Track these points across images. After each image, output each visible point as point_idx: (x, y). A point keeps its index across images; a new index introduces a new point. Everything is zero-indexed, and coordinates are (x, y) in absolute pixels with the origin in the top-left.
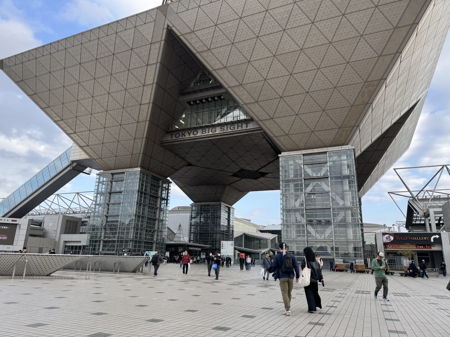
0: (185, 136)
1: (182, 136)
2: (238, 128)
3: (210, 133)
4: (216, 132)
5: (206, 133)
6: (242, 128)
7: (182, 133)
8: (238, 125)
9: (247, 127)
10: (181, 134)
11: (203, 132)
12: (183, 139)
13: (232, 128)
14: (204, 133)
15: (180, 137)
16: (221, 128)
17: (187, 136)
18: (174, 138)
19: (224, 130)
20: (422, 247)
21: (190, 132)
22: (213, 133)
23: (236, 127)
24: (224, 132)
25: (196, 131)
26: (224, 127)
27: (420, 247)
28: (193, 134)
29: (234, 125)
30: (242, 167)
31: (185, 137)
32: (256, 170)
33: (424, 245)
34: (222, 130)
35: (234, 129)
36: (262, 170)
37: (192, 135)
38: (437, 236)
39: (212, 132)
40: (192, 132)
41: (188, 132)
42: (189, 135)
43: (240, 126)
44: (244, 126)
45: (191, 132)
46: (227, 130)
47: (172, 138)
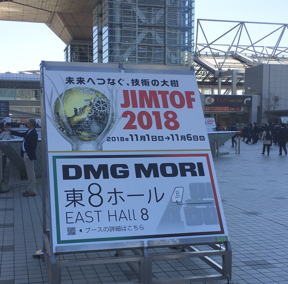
20: (234, 109)
27: (232, 109)
33: (236, 108)
38: (250, 99)
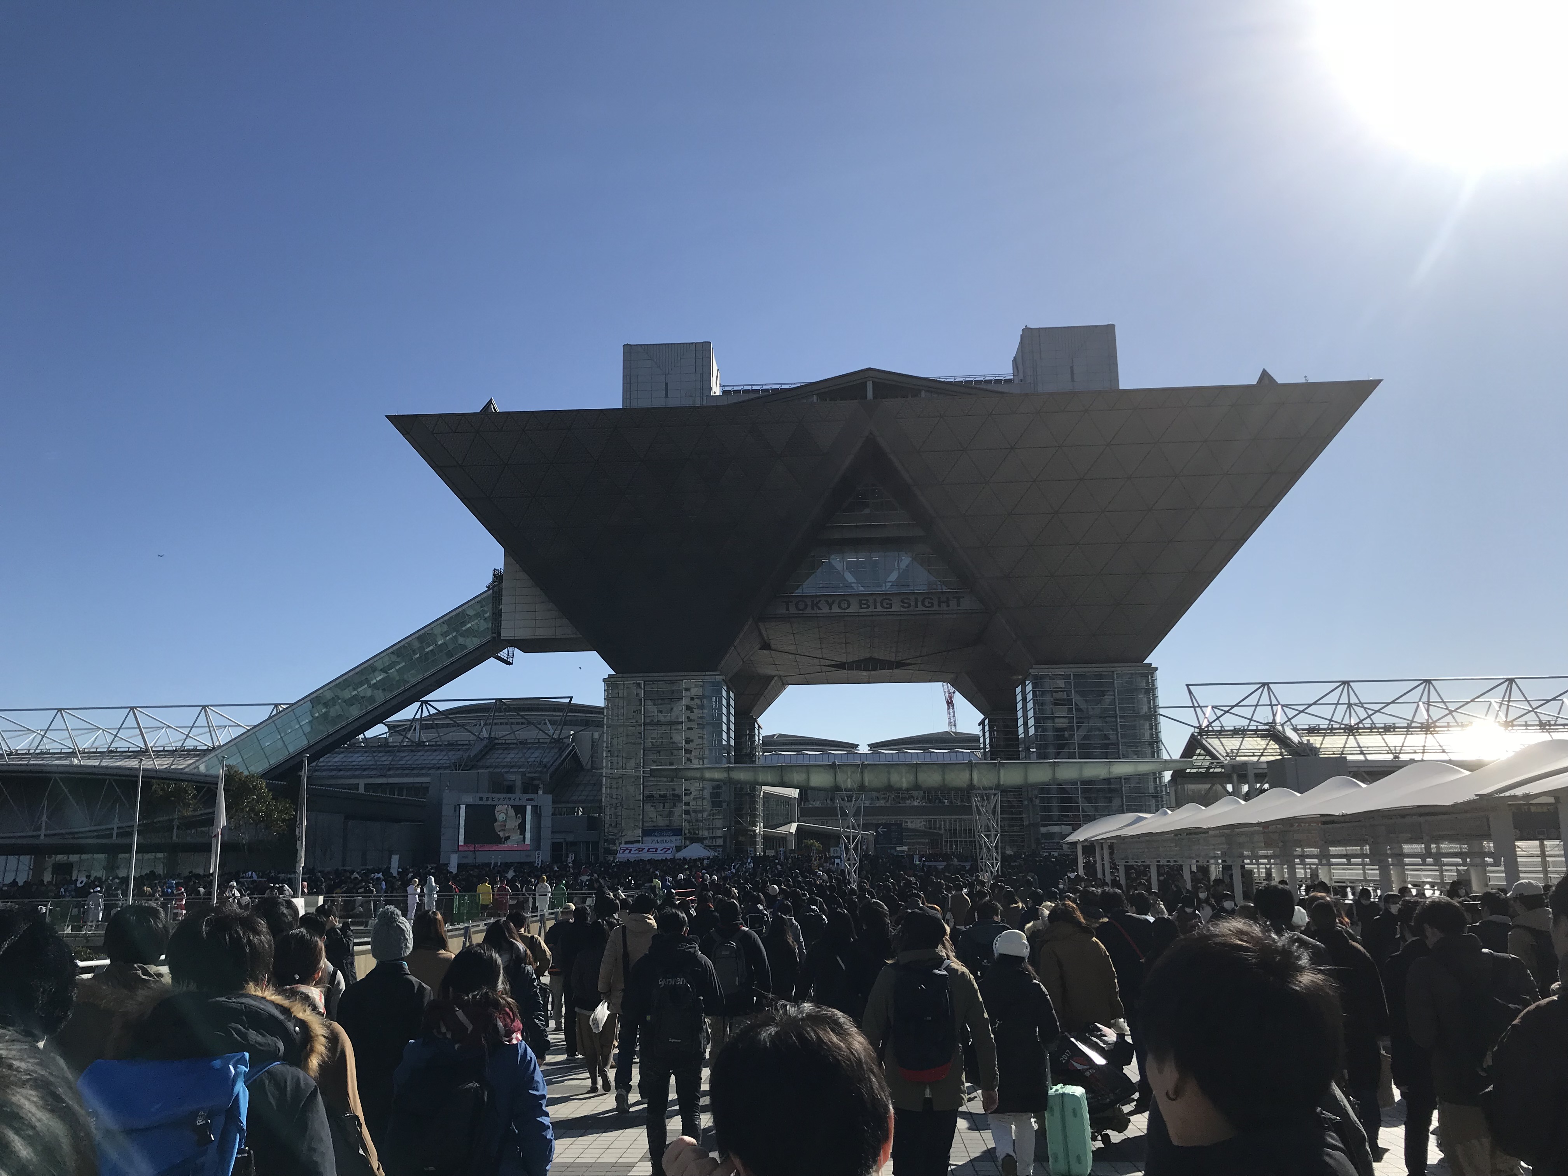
0: (820, 609)
1: (813, 609)
2: (939, 606)
3: (879, 609)
4: (891, 607)
5: (868, 607)
6: (948, 606)
7: (813, 602)
8: (939, 598)
9: (958, 605)
10: (809, 603)
11: (861, 604)
12: (815, 615)
13: (926, 603)
14: (863, 606)
15: (809, 611)
16: (902, 602)
17: (825, 610)
18: (793, 610)
19: (910, 606)
21: (830, 601)
22: (885, 610)
23: (936, 603)
24: (909, 609)
25: (845, 600)
26: (910, 599)
28: (840, 607)
29: (932, 599)
30: (876, 656)
31: (819, 611)
32: (898, 659)
34: (906, 605)
35: (932, 606)
36: (908, 661)
37: (836, 609)
39: (883, 607)
40: (837, 601)
41: (827, 601)
42: (830, 609)
43: (944, 602)
44: (953, 603)
45: (833, 602)
46: (916, 606)
47: (788, 609)
